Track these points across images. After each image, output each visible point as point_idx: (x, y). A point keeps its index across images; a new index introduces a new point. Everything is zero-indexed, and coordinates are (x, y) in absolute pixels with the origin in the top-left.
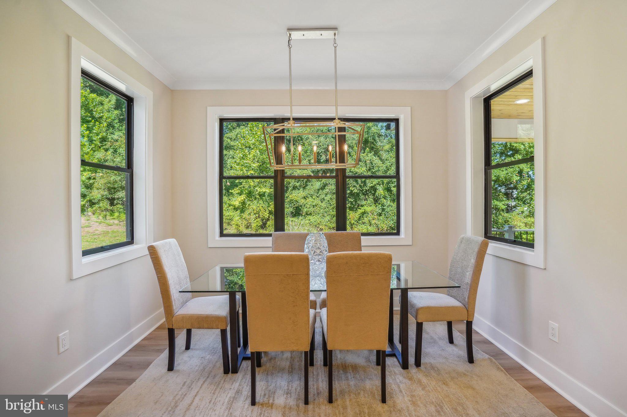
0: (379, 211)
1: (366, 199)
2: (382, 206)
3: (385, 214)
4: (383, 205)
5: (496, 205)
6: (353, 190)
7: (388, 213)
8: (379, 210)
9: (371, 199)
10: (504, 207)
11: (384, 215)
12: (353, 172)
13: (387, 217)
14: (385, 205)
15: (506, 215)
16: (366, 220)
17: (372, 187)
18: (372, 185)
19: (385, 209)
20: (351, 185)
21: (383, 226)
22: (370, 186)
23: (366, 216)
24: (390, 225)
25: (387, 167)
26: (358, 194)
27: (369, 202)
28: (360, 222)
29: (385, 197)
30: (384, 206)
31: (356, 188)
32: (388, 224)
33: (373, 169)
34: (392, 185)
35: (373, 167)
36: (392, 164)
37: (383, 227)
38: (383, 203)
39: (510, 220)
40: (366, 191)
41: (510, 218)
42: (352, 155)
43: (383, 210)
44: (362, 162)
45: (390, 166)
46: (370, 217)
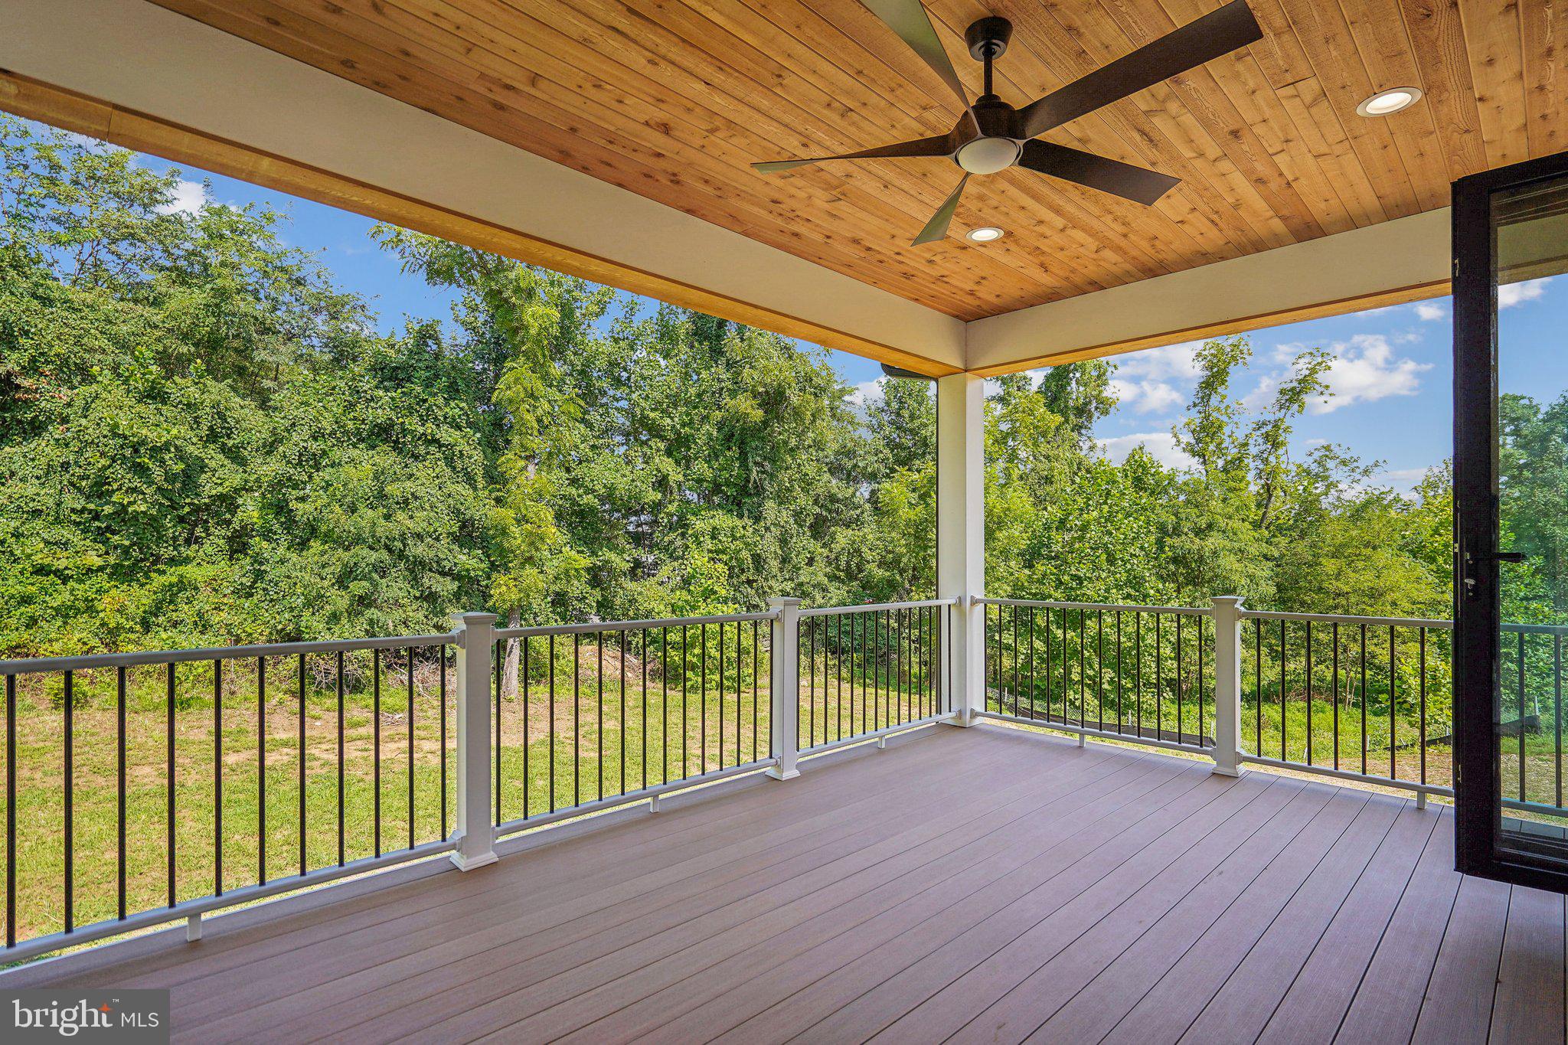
0: (244, 580)
1: (197, 538)
2: (255, 561)
3: (264, 589)
4: (258, 560)
5: (607, 562)
6: (125, 502)
7: (276, 585)
8: (244, 575)
9: (216, 540)
10: (626, 566)
11: (261, 592)
12: (125, 437)
13: (272, 600)
14: (267, 561)
15: (630, 585)
16: (186, 612)
17: (221, 498)
18: (220, 489)
19: (265, 572)
20: (115, 486)
21: (250, 631)
22: (214, 492)
23: (188, 598)
24: (280, 627)
25: (274, 432)
26: (154, 523)
27: (208, 548)
28: (161, 619)
29: (267, 535)
30: (261, 563)
31: (141, 497)
32: (273, 621)
33: (229, 438)
34: (294, 492)
35: (228, 428)
36: (293, 425)
37: (251, 634)
38: (257, 550)
39: (640, 599)
40: (197, 509)
41: (640, 593)
42: (127, 374)
43: (259, 575)
44: (176, 407)
45: (288, 431)
46: (205, 600)
